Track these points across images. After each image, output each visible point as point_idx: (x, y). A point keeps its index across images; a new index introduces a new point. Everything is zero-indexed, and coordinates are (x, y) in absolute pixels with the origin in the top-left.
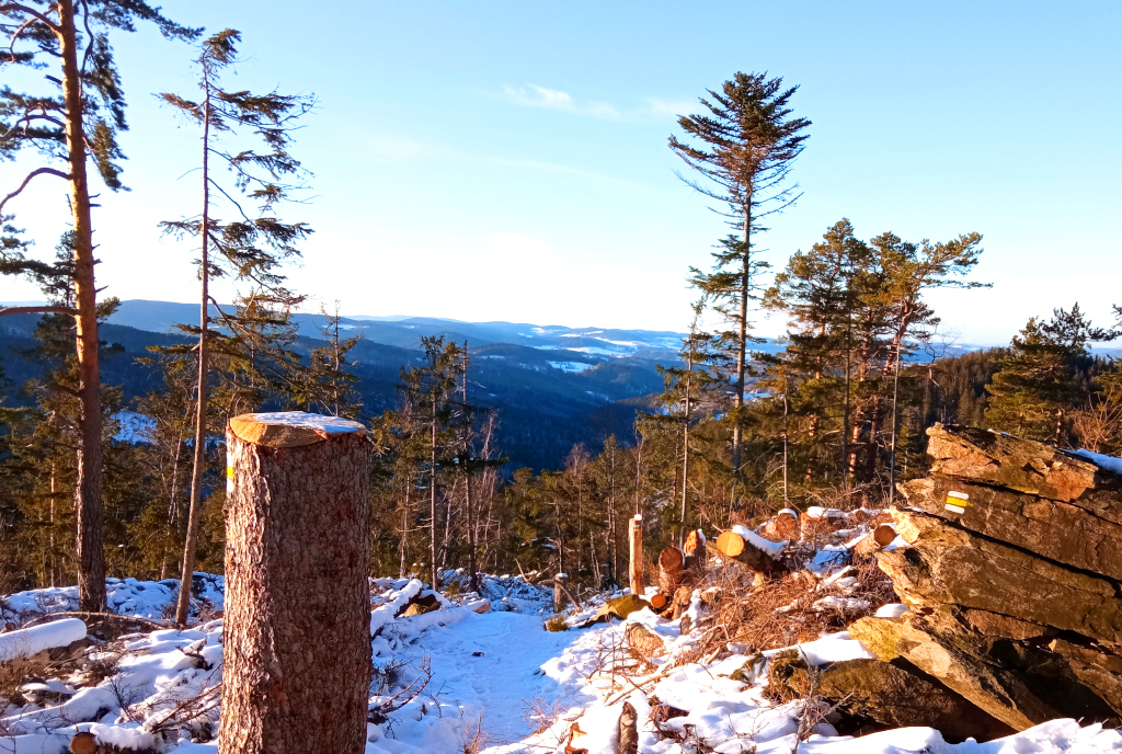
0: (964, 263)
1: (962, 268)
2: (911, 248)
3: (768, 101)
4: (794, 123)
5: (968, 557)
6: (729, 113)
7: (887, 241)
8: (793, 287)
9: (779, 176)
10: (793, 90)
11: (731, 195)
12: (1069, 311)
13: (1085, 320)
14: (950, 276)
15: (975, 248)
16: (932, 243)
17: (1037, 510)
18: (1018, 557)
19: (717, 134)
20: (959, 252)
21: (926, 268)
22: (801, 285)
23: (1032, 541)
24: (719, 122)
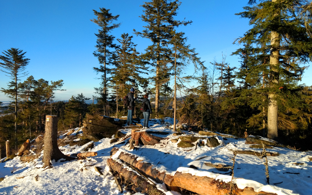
0: (60, 86)
1: (60, 87)
2: (47, 82)
3: (20, 54)
4: (26, 59)
5: (92, 127)
6: (10, 56)
7: (42, 80)
8: (20, 90)
9: (23, 69)
10: (25, 53)
11: (11, 73)
12: (81, 95)
13: (84, 96)
14: (57, 88)
15: (62, 83)
16: (53, 82)
17: (98, 121)
18: (97, 126)
19: (7, 60)
20: (59, 84)
21: (52, 87)
22: (22, 90)
23: (98, 124)
24: (7, 57)
